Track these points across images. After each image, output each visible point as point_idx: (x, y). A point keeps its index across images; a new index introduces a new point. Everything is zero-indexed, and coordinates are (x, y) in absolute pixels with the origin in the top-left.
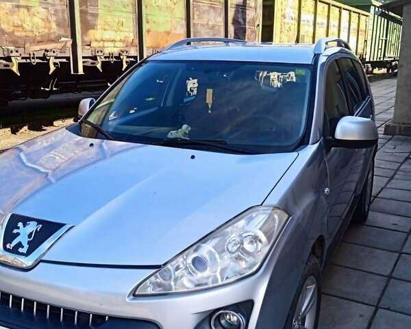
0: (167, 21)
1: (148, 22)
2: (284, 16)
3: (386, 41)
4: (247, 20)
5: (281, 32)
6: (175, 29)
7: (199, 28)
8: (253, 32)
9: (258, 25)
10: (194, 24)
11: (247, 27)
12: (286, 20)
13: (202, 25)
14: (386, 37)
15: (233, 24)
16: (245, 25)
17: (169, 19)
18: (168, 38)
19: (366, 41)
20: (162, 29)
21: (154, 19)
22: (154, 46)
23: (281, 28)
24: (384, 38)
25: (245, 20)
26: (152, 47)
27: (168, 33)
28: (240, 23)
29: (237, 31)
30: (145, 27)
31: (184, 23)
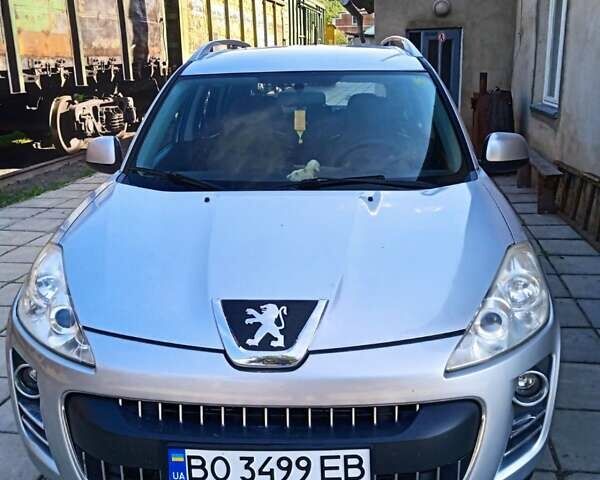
0: (44, 14)
1: (17, 17)
2: (191, 6)
3: (305, 39)
4: (148, 12)
5: (190, 29)
6: (56, 26)
7: (87, 24)
8: (156, 29)
9: (162, 20)
10: (81, 19)
11: (148, 22)
12: (194, 12)
13: (91, 20)
14: (305, 34)
15: (130, 17)
16: (145, 19)
17: (46, 12)
18: (48, 42)
19: (284, 40)
20: (38, 28)
21: (26, 12)
22: (30, 54)
23: (189, 24)
24: (303, 36)
25: (144, 11)
26: (26, 56)
27: (47, 34)
28: (138, 15)
29: (137, 28)
30: (15, 24)
31: (66, 17)
